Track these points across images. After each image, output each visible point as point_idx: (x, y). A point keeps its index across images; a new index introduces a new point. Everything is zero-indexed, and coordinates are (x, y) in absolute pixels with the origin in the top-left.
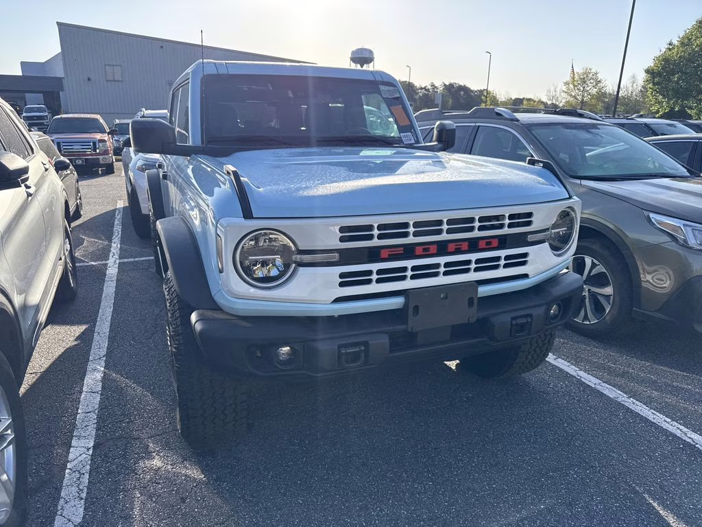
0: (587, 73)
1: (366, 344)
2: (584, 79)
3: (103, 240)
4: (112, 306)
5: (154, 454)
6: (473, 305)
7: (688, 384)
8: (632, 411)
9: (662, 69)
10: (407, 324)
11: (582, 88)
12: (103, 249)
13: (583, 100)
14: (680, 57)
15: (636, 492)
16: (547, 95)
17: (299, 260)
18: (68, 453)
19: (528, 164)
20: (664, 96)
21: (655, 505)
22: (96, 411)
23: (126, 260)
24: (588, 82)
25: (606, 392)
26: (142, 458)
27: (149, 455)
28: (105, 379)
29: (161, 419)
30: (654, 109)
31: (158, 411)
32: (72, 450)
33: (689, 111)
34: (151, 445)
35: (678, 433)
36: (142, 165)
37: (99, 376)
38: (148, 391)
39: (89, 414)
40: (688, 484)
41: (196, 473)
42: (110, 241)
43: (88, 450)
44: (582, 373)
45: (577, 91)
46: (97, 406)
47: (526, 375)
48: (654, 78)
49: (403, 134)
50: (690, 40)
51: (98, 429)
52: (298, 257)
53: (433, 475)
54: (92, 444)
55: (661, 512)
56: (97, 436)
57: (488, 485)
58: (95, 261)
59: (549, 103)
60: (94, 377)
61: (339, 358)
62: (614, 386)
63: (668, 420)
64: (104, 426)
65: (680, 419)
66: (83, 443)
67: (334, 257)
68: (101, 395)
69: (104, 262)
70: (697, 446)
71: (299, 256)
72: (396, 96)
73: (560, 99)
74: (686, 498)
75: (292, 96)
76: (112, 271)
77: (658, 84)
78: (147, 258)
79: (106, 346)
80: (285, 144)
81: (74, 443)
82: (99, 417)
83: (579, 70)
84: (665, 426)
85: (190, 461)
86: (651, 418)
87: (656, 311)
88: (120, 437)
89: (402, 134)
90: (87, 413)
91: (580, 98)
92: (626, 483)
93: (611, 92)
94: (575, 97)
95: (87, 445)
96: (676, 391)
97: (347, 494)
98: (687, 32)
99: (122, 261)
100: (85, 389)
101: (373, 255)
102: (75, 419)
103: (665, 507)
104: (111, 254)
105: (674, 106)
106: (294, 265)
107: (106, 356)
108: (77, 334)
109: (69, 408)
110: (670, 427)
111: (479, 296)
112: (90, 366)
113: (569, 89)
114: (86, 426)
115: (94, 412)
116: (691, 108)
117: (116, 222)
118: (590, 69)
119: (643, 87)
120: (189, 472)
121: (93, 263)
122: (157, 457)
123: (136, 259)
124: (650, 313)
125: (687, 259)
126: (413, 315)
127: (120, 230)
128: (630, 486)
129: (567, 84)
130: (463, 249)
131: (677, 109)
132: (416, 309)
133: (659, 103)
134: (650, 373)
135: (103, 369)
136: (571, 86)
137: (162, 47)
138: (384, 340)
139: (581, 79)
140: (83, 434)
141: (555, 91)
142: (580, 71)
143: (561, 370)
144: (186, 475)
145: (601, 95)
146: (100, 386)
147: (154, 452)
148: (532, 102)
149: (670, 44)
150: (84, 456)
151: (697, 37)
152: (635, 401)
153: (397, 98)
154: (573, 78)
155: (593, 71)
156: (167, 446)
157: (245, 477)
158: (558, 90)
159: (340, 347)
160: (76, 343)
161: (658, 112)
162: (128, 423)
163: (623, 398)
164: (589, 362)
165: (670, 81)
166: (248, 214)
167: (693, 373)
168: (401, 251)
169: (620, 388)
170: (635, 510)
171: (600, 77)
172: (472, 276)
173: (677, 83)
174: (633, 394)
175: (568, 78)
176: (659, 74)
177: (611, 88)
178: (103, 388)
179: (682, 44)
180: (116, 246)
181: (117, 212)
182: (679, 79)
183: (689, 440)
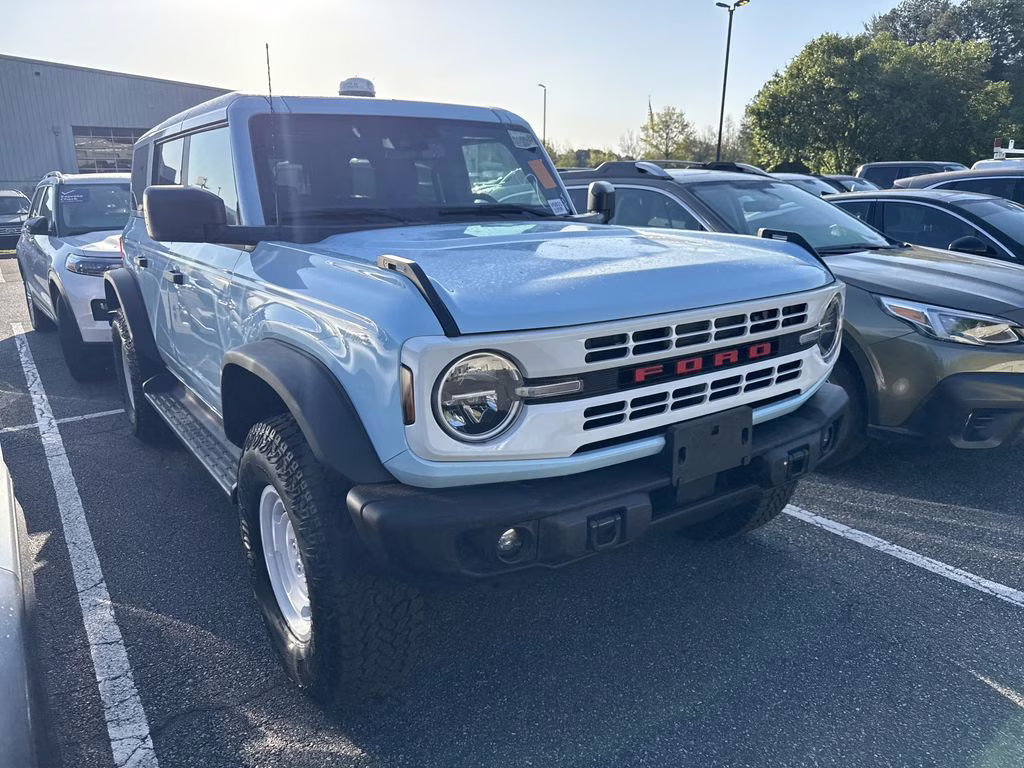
0: (669, 114)
1: (622, 511)
2: (667, 122)
3: (11, 390)
4: (78, 496)
5: (262, 729)
6: (747, 439)
7: (950, 518)
8: (904, 563)
9: (770, 107)
10: (671, 475)
11: (665, 135)
12: (18, 403)
13: (667, 150)
14: (791, 92)
15: (959, 669)
16: (621, 145)
17: (527, 395)
18: (110, 752)
19: (763, 236)
20: (774, 143)
21: (988, 681)
22: (129, 674)
23: (67, 420)
24: (672, 126)
25: (861, 540)
26: (245, 738)
27: (254, 733)
28: (120, 619)
29: (248, 670)
30: (764, 160)
31: (237, 657)
32: (114, 745)
33: (806, 164)
34: (250, 714)
35: (970, 584)
36: (78, 264)
37: (108, 615)
38: (203, 628)
39: (118, 681)
40: (1012, 647)
41: (345, 748)
42: (26, 390)
43: (144, 740)
44: (819, 519)
45: (659, 139)
46: (127, 666)
47: (756, 532)
48: (760, 120)
49: (552, 201)
50: (799, 70)
51: (146, 704)
52: (525, 391)
53: (697, 690)
54: (146, 731)
55: (999, 690)
56: (150, 716)
57: (777, 691)
58: (13, 426)
59: (623, 155)
60: (99, 617)
61: (589, 535)
62: (867, 532)
63: (951, 568)
64: (155, 697)
65: (964, 564)
66: (128, 730)
67: (574, 386)
68: (126, 646)
69: (29, 426)
70: (998, 596)
71: (526, 389)
72: (532, 146)
73: (638, 150)
74: (1019, 667)
75: (391, 147)
76: (52, 439)
77: (766, 128)
78: (105, 413)
79: (98, 563)
80: (399, 220)
81: (112, 732)
82: (139, 682)
83: (659, 110)
84: (952, 576)
85: (327, 729)
86: (929, 567)
87: (900, 426)
88: (191, 711)
89: (550, 202)
90: (116, 678)
91: (663, 148)
92: (942, 659)
93: (703, 140)
94: (657, 147)
95: (138, 733)
96: (941, 528)
97: (592, 739)
98: (796, 59)
99: (61, 421)
100: (91, 639)
101: (626, 378)
102: (96, 692)
103: (1001, 683)
104: (38, 413)
105: (788, 156)
106: (517, 403)
107: (105, 578)
108: (36, 551)
109: (77, 676)
110: (957, 576)
111: (754, 423)
112: (85, 601)
113: (647, 136)
114: (121, 702)
115: (125, 675)
116: (807, 159)
117: (23, 359)
118: (674, 109)
119: (741, 132)
120: (334, 748)
121: (10, 429)
122: (269, 733)
123: (86, 417)
124: (892, 429)
125: (934, 355)
126: (679, 462)
127: (36, 371)
128: (948, 662)
129: (645, 129)
130: (731, 361)
131: (791, 160)
132: (682, 453)
133: (769, 153)
134: (901, 508)
135: (109, 602)
136: (651, 131)
137: (38, 74)
138: (645, 503)
139: (663, 122)
140: (123, 716)
141: (631, 139)
142: (662, 112)
143: (793, 518)
144: (331, 754)
145: (690, 144)
146: (118, 632)
147: (260, 726)
148: (602, 156)
149: (777, 76)
150: (141, 752)
151: (809, 67)
152: (900, 548)
153: (533, 150)
154: (652, 120)
155: (678, 111)
156: (277, 713)
157: (427, 741)
158: (634, 137)
159: (590, 519)
160: (39, 565)
161: (768, 165)
162: (193, 685)
163: (884, 546)
164: (823, 502)
165: (781, 123)
166: (451, 330)
167: (950, 502)
168: (659, 369)
169: (874, 532)
170: (970, 693)
171: (687, 119)
172: (743, 398)
173: (789, 126)
174: (895, 540)
175: (646, 121)
176: (767, 115)
177: (701, 134)
178: (125, 633)
179: (791, 75)
180: (39, 399)
181: (18, 343)
182: (791, 122)
183: (986, 591)
